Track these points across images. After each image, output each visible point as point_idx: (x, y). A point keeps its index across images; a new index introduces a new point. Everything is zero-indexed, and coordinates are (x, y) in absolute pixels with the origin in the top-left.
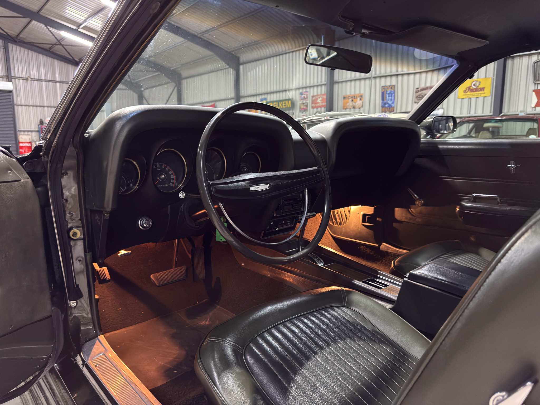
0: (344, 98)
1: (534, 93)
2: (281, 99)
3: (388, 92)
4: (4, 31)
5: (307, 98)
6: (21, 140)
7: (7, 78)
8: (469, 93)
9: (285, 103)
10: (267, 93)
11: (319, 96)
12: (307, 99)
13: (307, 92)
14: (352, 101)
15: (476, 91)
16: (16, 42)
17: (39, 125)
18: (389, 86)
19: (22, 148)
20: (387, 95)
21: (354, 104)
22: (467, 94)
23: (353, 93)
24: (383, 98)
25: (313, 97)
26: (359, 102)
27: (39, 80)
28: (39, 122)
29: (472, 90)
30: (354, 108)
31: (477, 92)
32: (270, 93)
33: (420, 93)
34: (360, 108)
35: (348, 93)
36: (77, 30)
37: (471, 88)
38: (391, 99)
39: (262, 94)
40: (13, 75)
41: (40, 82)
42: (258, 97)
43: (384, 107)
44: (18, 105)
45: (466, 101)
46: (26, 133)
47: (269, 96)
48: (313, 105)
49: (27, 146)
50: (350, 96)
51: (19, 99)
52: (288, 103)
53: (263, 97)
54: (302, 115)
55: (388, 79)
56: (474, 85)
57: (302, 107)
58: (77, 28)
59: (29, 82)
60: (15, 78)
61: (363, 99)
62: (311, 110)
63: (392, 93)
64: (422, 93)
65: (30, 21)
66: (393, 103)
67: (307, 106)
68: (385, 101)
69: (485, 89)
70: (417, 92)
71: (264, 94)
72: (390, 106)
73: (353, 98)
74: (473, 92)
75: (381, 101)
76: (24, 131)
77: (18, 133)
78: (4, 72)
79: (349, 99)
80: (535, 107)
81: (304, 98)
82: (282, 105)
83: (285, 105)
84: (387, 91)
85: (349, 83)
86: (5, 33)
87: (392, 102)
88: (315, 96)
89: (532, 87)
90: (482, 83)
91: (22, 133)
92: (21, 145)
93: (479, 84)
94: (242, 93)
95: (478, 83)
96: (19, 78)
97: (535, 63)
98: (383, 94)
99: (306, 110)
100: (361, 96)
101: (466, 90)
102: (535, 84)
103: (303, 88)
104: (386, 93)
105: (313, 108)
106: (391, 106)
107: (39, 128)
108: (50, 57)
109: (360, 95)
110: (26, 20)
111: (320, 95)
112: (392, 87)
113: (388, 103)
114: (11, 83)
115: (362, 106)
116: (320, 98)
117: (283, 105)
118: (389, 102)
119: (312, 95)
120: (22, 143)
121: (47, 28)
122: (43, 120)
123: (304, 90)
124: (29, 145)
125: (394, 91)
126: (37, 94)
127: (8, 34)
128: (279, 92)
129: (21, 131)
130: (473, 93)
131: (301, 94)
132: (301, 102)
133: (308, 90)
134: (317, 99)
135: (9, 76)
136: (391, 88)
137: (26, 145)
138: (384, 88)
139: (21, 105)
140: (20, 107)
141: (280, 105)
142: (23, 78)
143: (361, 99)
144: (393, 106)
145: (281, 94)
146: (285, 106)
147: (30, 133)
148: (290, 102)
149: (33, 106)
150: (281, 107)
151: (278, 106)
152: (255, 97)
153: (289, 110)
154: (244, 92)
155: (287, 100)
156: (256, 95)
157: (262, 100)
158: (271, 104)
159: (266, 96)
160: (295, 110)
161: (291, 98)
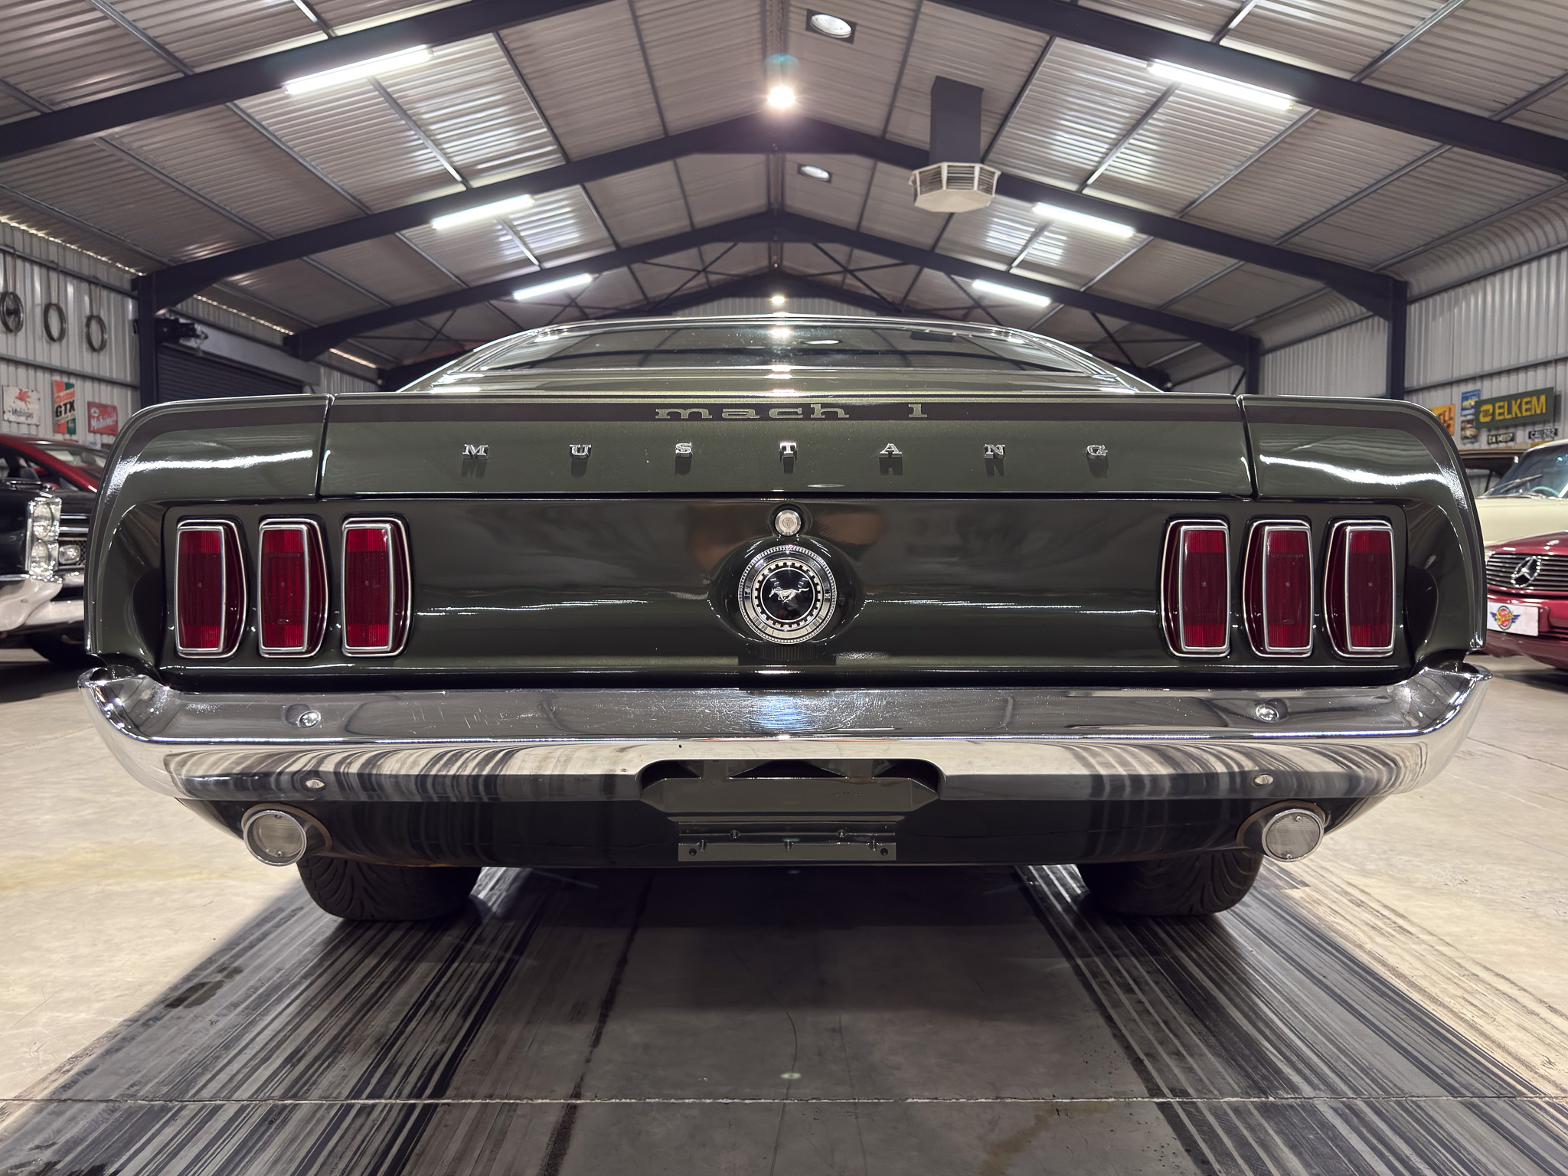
2: (1520, 390)
9: (1527, 403)
10: (1482, 377)
32: (1491, 375)
36: (1008, 270)
39: (1466, 380)
42: (1455, 389)
47: (1487, 383)
52: (1538, 400)
53: (1470, 387)
58: (1006, 267)
65: (920, 272)
71: (1473, 379)
82: (1520, 407)
83: (1528, 406)
86: (875, 296)
94: (1412, 379)
110: (913, 269)
117: (1524, 407)
127: (882, 298)
128: (1517, 370)
141: (1515, 408)
145: (1521, 374)
146: (1527, 410)
148: (1543, 398)
150: (1516, 414)
151: (1510, 412)
152: (1448, 390)
153: (1545, 422)
154: (1419, 375)
155: (1537, 393)
156: (1450, 384)
157: (1465, 397)
158: (1489, 407)
159: (1478, 385)
160: (1559, 421)
161: (1549, 386)
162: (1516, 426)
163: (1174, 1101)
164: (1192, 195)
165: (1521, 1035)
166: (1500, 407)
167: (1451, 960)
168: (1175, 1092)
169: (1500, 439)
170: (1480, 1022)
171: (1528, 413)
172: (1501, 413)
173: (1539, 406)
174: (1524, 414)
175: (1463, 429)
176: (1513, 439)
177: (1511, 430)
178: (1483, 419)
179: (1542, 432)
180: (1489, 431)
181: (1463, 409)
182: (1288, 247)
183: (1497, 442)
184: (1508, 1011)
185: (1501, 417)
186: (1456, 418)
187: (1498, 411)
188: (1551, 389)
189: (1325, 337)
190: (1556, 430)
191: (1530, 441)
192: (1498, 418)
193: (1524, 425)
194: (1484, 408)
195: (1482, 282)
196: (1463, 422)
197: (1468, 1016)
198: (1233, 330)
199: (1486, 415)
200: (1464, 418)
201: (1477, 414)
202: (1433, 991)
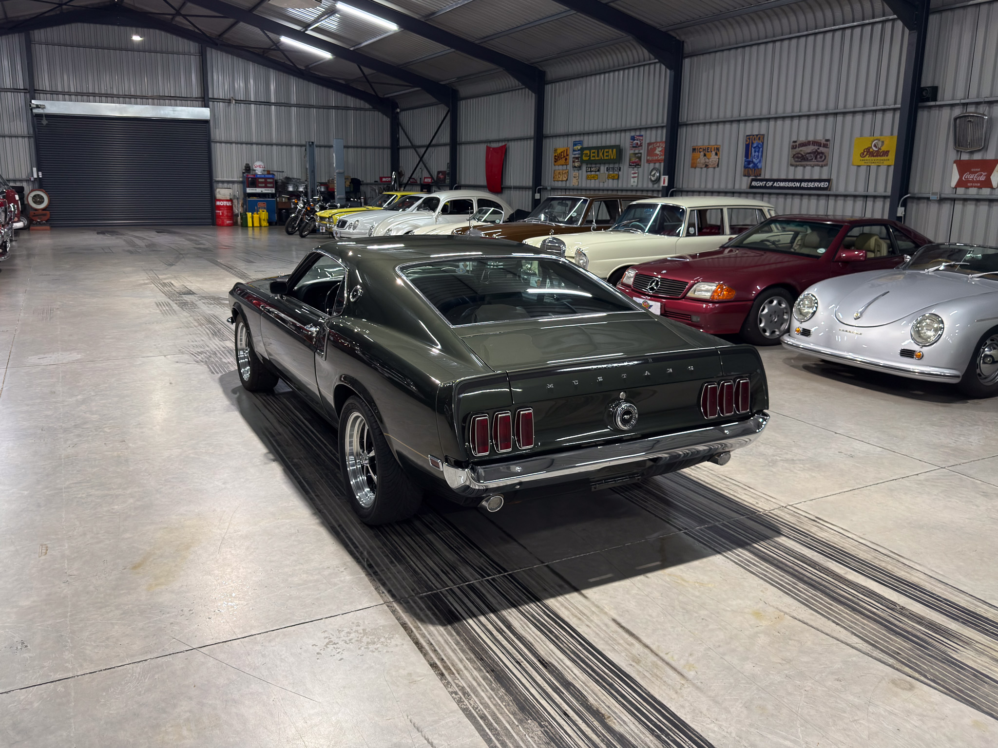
0: (694, 150)
1: (955, 165)
2: (604, 144)
3: (755, 145)
4: (198, 29)
5: (641, 145)
6: (218, 196)
7: (202, 101)
8: (867, 157)
9: (607, 152)
10: (584, 134)
11: (658, 145)
12: (640, 148)
13: (642, 136)
14: (705, 155)
15: (877, 156)
16: (217, 44)
17: (243, 173)
18: (757, 135)
19: (219, 207)
20: (753, 150)
21: (707, 160)
22: (865, 158)
23: (706, 144)
24: (747, 156)
25: (649, 144)
26: (713, 158)
27: (247, 102)
28: (244, 168)
29: (872, 154)
30: (707, 166)
31: (879, 158)
32: (588, 134)
33: (798, 150)
34: (714, 168)
35: (700, 144)
36: (304, 32)
37: (871, 150)
38: (758, 156)
39: (575, 135)
40: (210, 96)
41: (247, 105)
42: (570, 138)
43: (747, 167)
44: (216, 142)
45: (863, 170)
46: (226, 185)
47: (586, 138)
48: (648, 158)
49: (227, 206)
50: (702, 147)
51: (218, 133)
52: (612, 151)
53: (578, 139)
54: (633, 172)
55: (756, 124)
56: (875, 146)
57: (633, 160)
58: (304, 30)
59: (232, 105)
60: (214, 99)
61: (720, 153)
62: (646, 165)
63: (760, 146)
64: (801, 151)
65: (236, 23)
66: (760, 161)
67: (640, 158)
68: (750, 159)
69: (890, 154)
70: (794, 147)
71: (580, 134)
72: (755, 165)
73: (706, 151)
74: (874, 156)
75: (744, 158)
76: (223, 182)
77: (215, 185)
78: (199, 91)
79: (700, 152)
80: (956, 188)
81: (636, 146)
82: (603, 154)
83: (607, 154)
84: (752, 143)
85: (701, 128)
86: (200, 33)
87: (758, 160)
88: (653, 143)
89: (953, 155)
90: (885, 143)
91: (220, 185)
92: (218, 203)
93: (882, 145)
95: (880, 144)
96: (218, 100)
97: (955, 119)
98: (747, 146)
99: (638, 165)
100: (718, 149)
101: (863, 153)
102: (958, 151)
103: (635, 129)
104: (752, 146)
105: (649, 162)
106: (758, 167)
107: (243, 177)
108: (264, 65)
109: (716, 147)
110: (231, 21)
111: (660, 143)
112: (761, 137)
113: (752, 162)
114: (209, 109)
115: (718, 165)
116: (658, 147)
117: (605, 154)
118: (754, 160)
119: (648, 141)
120: (220, 200)
121: (264, 33)
122: (250, 165)
123: (638, 133)
124: (229, 204)
125: (763, 143)
126: (243, 123)
127: (204, 33)
128: (601, 133)
129: (218, 182)
130: (873, 158)
131: (633, 138)
132: (632, 152)
133: (643, 133)
134: (655, 149)
135: (206, 98)
136: (759, 139)
137: (225, 203)
138: (749, 139)
139: (221, 142)
140: (218, 144)
141: (601, 154)
142: (223, 100)
143: (716, 154)
144: (759, 167)
145: (604, 136)
146: (606, 156)
147: (231, 185)
148: (615, 150)
149: (237, 143)
150: (601, 157)
151: (598, 156)
152: (566, 139)
153: (614, 163)
154: (550, 129)
155: (611, 147)
156: (568, 135)
157: (575, 144)
158: (588, 152)
159: (581, 138)
160: (622, 163)
161: (617, 143)
162: (600, 164)
163: (686, 531)
164: (434, 8)
165: (747, 496)
166: (593, 153)
167: (716, 476)
168: (686, 529)
169: (592, 169)
170: (736, 494)
171: (607, 158)
172: (594, 156)
173: (613, 154)
174: (605, 158)
175: (574, 162)
176: (599, 171)
177: (598, 165)
178: (585, 158)
179: (613, 168)
180: (587, 164)
181: (574, 151)
182: (484, 45)
183: (591, 171)
184: (739, 490)
185: (594, 158)
186: (570, 155)
187: (592, 155)
188: (619, 146)
189: (497, 96)
190: (620, 168)
191: (607, 173)
192: (592, 158)
193: (605, 164)
194: (585, 152)
195: (584, 78)
196: (573, 158)
197: (732, 493)
198: (442, 83)
199: (586, 156)
200: (574, 156)
201: (582, 154)
202: (719, 487)
